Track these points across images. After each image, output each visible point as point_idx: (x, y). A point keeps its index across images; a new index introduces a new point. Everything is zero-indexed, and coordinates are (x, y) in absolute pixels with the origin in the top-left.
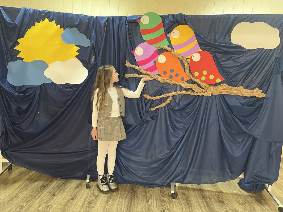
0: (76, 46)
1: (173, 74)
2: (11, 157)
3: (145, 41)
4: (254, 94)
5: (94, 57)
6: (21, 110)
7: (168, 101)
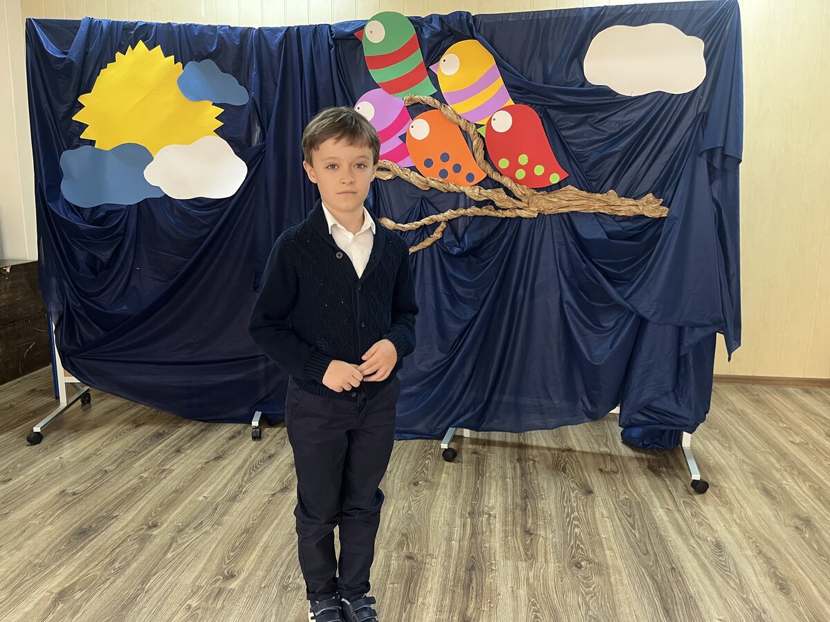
0: (214, 104)
1: (448, 166)
2: (83, 371)
3: (376, 86)
4: (641, 208)
5: (259, 129)
6: (99, 263)
7: (437, 235)
